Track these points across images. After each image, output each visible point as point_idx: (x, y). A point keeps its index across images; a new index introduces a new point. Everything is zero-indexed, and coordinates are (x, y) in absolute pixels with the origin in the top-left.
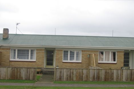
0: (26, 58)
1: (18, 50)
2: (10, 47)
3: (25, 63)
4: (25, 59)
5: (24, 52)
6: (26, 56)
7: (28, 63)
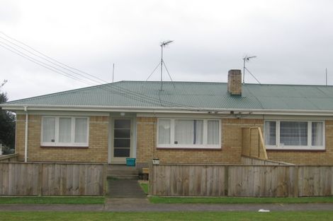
0: (300, 141)
1: (282, 124)
2: (264, 115)
3: (301, 154)
4: (297, 144)
5: (296, 128)
6: (300, 138)
7: (307, 154)
